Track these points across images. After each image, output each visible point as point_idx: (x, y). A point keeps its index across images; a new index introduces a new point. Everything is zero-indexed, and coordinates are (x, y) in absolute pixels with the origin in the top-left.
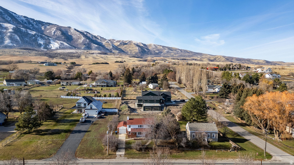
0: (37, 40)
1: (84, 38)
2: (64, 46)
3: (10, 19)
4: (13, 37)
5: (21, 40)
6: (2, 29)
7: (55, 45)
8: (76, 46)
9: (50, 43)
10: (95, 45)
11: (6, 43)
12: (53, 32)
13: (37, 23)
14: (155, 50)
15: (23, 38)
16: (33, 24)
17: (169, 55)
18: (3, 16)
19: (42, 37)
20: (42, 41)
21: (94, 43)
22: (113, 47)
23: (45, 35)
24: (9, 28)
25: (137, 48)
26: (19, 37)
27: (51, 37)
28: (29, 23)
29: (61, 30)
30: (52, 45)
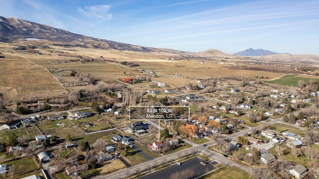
14: (21, 26)
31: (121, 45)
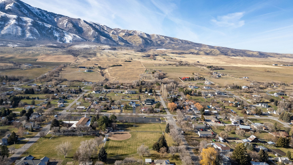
0: (53, 33)
1: (93, 31)
2: (76, 38)
3: (27, 12)
4: (32, 30)
5: (40, 34)
6: (22, 23)
7: (69, 38)
8: (87, 39)
9: (64, 36)
10: (103, 37)
11: (27, 36)
12: (65, 24)
13: (50, 15)
14: (157, 40)
15: (41, 31)
16: (47, 16)
17: (170, 47)
18: (21, 9)
19: (57, 30)
20: (57, 34)
21: (102, 36)
22: (119, 39)
23: (60, 28)
24: (28, 21)
25: (141, 39)
26: (38, 31)
27: (64, 30)
28: (43, 15)
29: (72, 22)
30: (66, 37)
31: (236, 51)
